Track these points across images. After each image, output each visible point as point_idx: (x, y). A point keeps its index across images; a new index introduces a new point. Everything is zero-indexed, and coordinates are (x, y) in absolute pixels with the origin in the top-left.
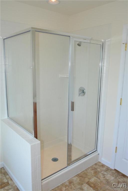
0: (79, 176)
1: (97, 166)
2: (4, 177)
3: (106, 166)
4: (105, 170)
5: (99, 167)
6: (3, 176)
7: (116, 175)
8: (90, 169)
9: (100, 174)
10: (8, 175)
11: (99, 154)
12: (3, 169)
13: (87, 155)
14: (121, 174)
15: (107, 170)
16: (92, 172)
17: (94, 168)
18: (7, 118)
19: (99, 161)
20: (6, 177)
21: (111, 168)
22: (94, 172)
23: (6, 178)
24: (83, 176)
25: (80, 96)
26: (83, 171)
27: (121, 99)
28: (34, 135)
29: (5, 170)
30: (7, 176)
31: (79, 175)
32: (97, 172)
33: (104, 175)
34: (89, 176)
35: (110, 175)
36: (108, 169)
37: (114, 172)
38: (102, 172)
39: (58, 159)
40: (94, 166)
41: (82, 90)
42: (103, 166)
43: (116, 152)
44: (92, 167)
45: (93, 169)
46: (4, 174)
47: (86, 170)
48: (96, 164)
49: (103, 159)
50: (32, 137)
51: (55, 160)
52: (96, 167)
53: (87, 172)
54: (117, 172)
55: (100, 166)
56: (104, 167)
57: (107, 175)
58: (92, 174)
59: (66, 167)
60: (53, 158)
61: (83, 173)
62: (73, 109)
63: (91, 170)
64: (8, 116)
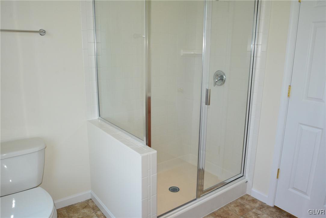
0: (215, 216)
1: (245, 201)
2: (94, 214)
3: (259, 201)
4: (258, 207)
5: (247, 203)
6: (92, 211)
7: (278, 215)
8: (232, 205)
9: (251, 213)
10: (99, 210)
11: (247, 182)
12: (91, 201)
13: (225, 183)
14: (285, 214)
15: (261, 207)
16: (237, 209)
17: (240, 203)
18: (98, 119)
19: (248, 193)
20: (97, 213)
21: (267, 204)
22: (240, 209)
23: (97, 215)
24: (222, 216)
25: (216, 85)
26: (221, 208)
27: (290, 86)
28: (146, 141)
29: (94, 203)
30: (99, 212)
31: (215, 214)
32: (245, 209)
33: (256, 214)
34: (232, 215)
35: (268, 216)
36: (263, 206)
37: (274, 210)
38: (254, 210)
39: (178, 188)
40: (240, 201)
41: (219, 76)
42: (254, 201)
43: (277, 177)
44: (235, 202)
45: (238, 206)
46: (93, 209)
47: (227, 206)
48: (242, 198)
49: (254, 189)
50: (142, 144)
51: (174, 190)
52: (242, 202)
53: (228, 209)
54: (279, 211)
55: (249, 200)
56: (256, 202)
57: (263, 214)
58: (237, 213)
59: (195, 199)
60: (171, 187)
61: (222, 210)
62: (208, 103)
63: (235, 206)
64: (100, 116)
